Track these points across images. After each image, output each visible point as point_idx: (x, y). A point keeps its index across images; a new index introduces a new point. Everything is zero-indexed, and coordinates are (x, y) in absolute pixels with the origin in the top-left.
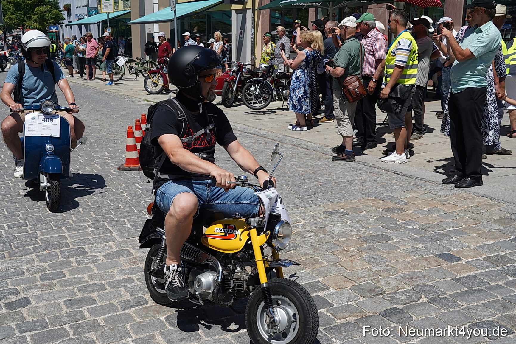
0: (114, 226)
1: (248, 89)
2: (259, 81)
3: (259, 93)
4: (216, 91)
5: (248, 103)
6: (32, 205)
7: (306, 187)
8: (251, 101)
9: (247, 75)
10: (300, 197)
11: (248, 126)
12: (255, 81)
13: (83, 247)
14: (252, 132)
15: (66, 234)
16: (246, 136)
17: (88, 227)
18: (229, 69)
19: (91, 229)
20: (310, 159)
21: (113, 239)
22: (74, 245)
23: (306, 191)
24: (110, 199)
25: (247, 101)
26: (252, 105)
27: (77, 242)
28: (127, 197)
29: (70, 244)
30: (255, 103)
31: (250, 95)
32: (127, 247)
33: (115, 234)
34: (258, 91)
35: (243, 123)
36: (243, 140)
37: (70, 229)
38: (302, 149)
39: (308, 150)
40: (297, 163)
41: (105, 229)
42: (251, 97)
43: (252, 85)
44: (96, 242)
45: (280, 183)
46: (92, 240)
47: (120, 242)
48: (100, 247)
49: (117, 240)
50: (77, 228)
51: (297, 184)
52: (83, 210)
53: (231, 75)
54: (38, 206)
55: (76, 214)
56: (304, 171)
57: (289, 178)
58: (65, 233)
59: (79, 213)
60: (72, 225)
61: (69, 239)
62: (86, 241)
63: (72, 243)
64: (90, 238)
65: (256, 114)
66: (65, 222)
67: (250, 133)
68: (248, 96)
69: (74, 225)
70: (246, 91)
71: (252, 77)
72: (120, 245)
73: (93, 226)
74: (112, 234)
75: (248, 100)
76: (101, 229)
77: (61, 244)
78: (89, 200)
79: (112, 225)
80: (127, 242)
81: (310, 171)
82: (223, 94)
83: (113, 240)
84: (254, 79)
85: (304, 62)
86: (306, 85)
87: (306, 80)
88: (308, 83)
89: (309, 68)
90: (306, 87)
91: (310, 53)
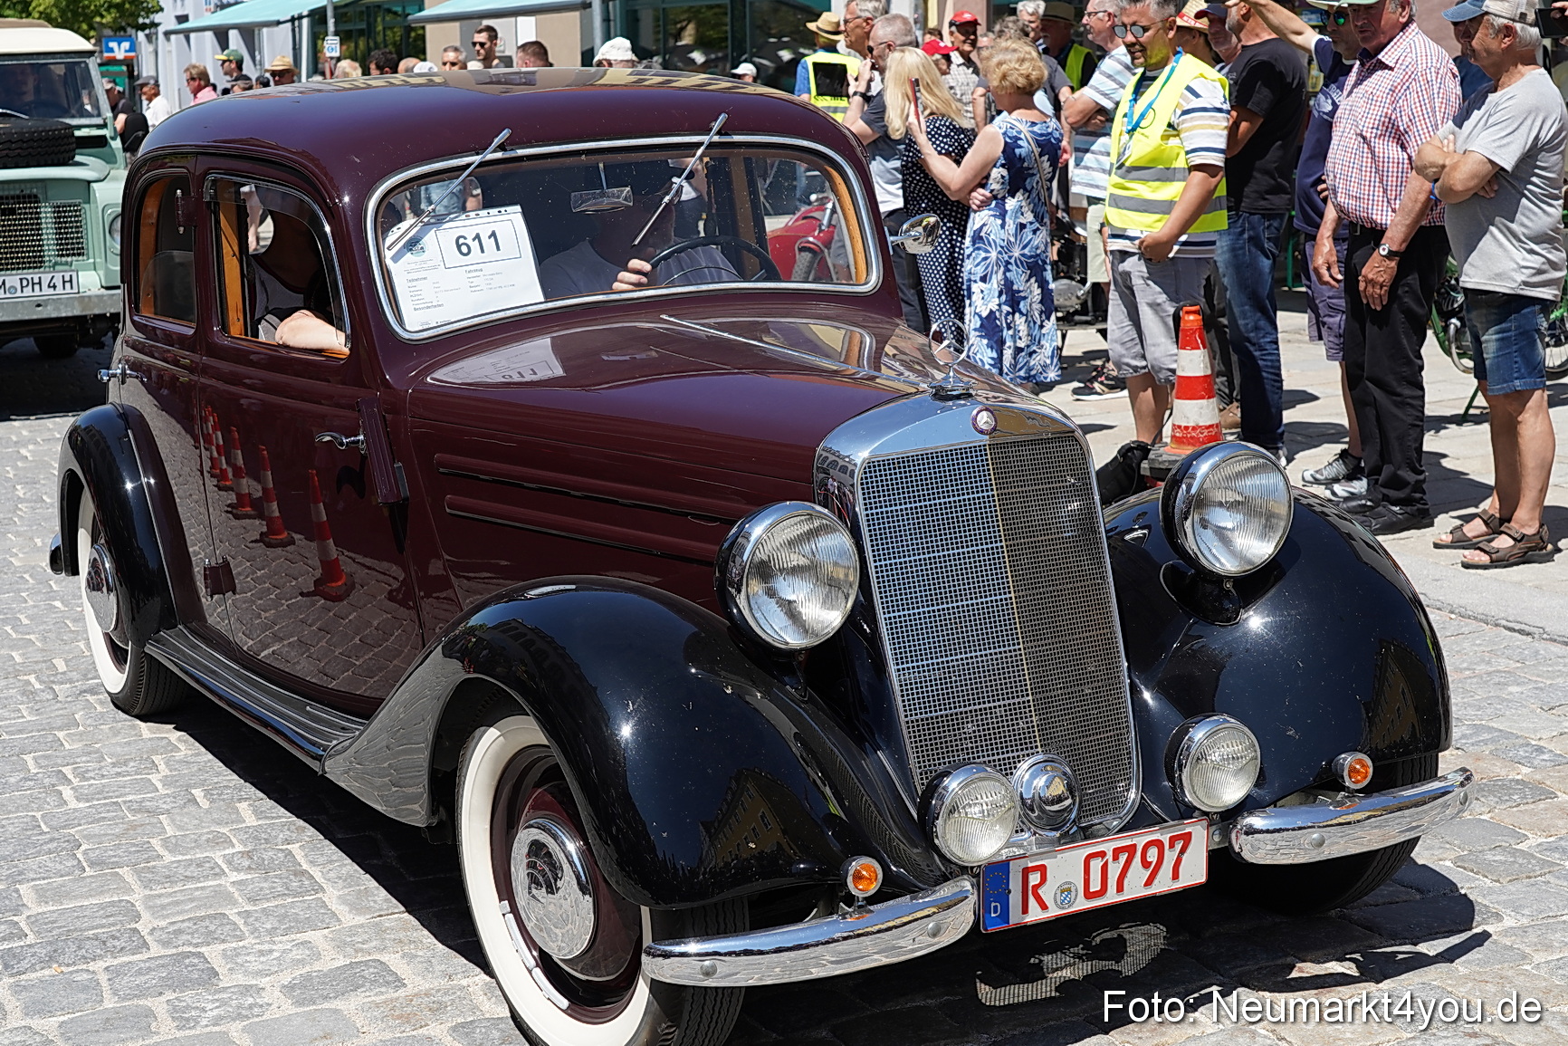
0: (331, 862)
13: (203, 950)
15: (137, 896)
17: (224, 866)
18: (817, 200)
19: (234, 877)
21: (323, 917)
22: (166, 944)
27: (179, 932)
29: (149, 939)
32: (383, 949)
33: (332, 896)
37: (150, 876)
41: (295, 875)
44: (256, 929)
46: (240, 922)
47: (352, 931)
48: (271, 951)
49: (339, 920)
50: (181, 870)
52: (207, 793)
53: (825, 222)
55: (177, 810)
58: (130, 890)
59: (192, 808)
60: (160, 857)
61: (146, 915)
62: (214, 927)
63: (157, 934)
64: (232, 913)
66: (134, 845)
69: (168, 858)
72: (352, 944)
73: (246, 863)
74: (318, 896)
76: (276, 876)
77: (114, 937)
79: (321, 860)
80: (380, 931)
83: (322, 921)
85: (1001, 169)
86: (1012, 261)
87: (1012, 239)
88: (1023, 255)
89: (1026, 190)
90: (1009, 270)
91: (1024, 128)
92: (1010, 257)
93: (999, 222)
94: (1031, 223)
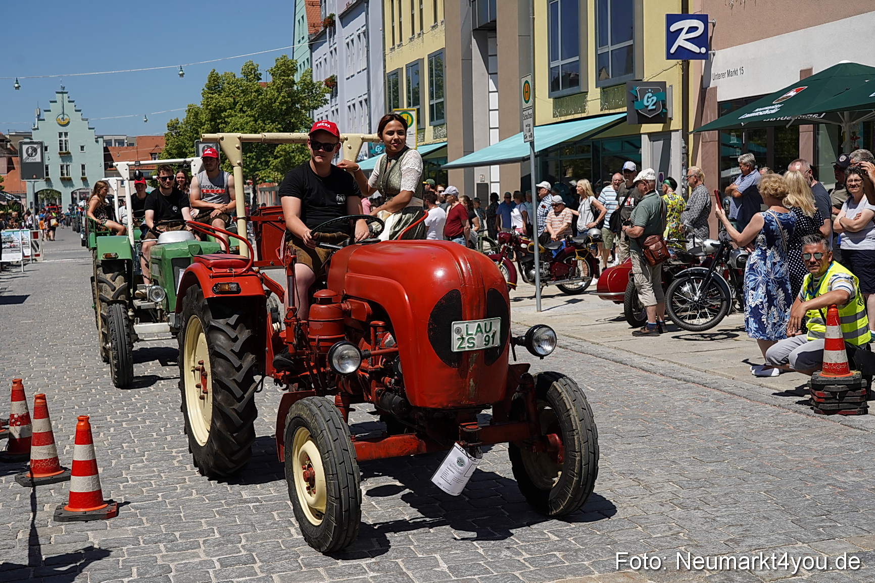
1: (678, 289)
2: (699, 275)
3: (700, 297)
4: (612, 294)
5: (678, 317)
6: (263, 522)
7: (808, 497)
8: (684, 314)
9: (675, 260)
10: (797, 520)
11: (679, 364)
12: (693, 274)
14: (688, 377)
16: (676, 386)
17: (367, 569)
19: (372, 574)
20: (815, 436)
23: (809, 505)
24: (409, 512)
25: (675, 314)
26: (687, 321)
28: (441, 508)
30: (694, 317)
31: (683, 302)
34: (698, 293)
35: (668, 359)
36: (670, 394)
38: (796, 414)
39: (809, 418)
40: (787, 444)
42: (684, 306)
43: (686, 281)
45: (751, 487)
51: (788, 491)
54: (274, 523)
56: (804, 463)
57: (771, 478)
65: (696, 340)
67: (684, 380)
68: (678, 304)
70: (673, 295)
71: (685, 265)
75: (678, 312)
78: (369, 514)
81: (815, 462)
82: (627, 299)
84: (689, 269)
85: (762, 235)
86: (770, 281)
87: (770, 270)
88: (776, 278)
89: (776, 246)
90: (769, 286)
91: (775, 216)
92: (769, 279)
93: (763, 262)
94: (779, 262)
